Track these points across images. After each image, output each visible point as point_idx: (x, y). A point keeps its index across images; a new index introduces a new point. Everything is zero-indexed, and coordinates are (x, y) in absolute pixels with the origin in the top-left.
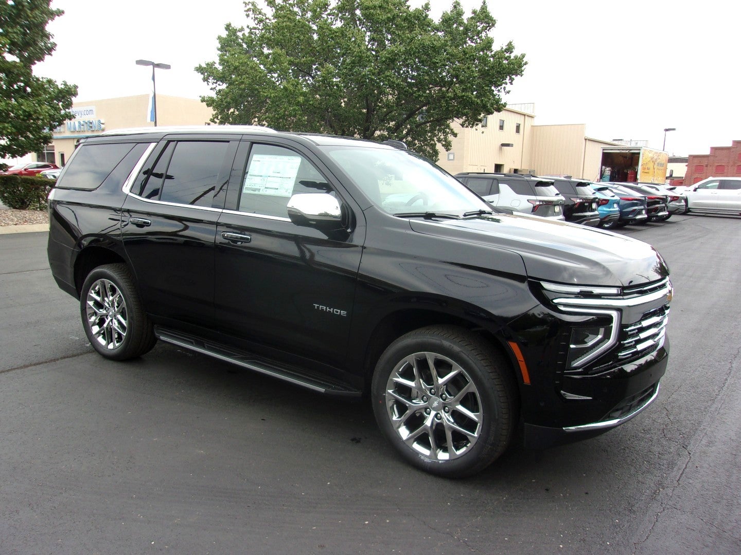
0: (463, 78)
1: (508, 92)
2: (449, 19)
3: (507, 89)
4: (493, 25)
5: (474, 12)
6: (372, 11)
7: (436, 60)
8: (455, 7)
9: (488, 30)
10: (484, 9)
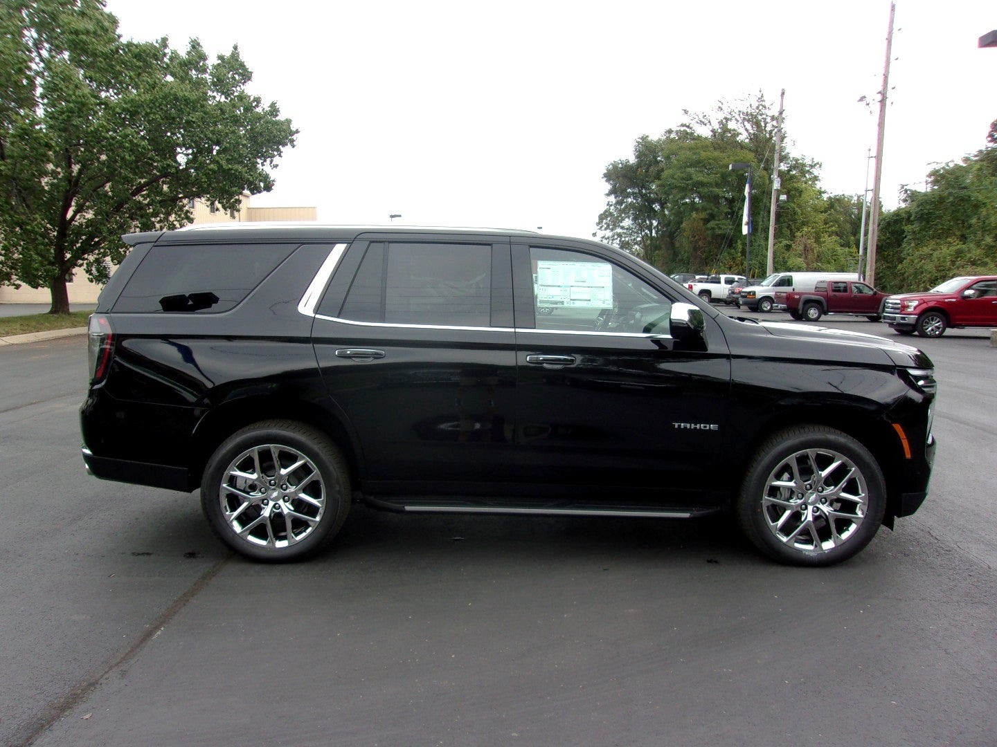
0: (228, 145)
1: (276, 166)
2: (190, 62)
3: (274, 163)
4: (249, 79)
5: (221, 58)
6: (84, 37)
7: (191, 119)
8: (193, 47)
9: (243, 85)
10: (235, 56)
